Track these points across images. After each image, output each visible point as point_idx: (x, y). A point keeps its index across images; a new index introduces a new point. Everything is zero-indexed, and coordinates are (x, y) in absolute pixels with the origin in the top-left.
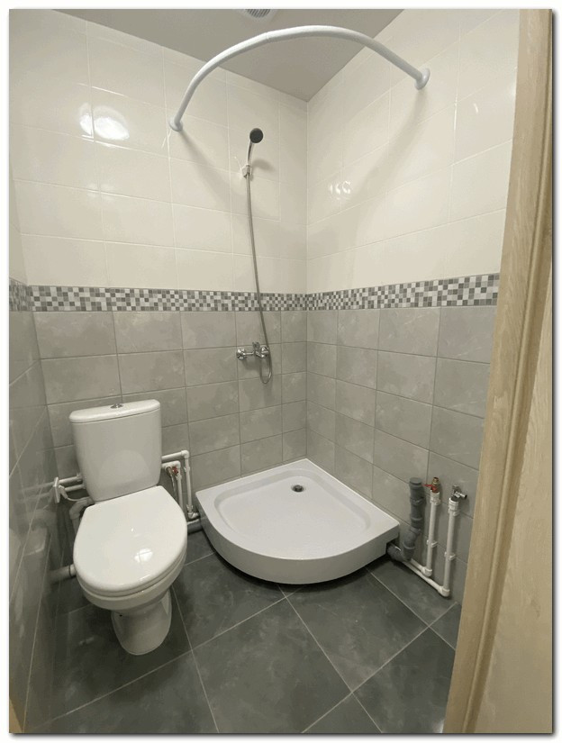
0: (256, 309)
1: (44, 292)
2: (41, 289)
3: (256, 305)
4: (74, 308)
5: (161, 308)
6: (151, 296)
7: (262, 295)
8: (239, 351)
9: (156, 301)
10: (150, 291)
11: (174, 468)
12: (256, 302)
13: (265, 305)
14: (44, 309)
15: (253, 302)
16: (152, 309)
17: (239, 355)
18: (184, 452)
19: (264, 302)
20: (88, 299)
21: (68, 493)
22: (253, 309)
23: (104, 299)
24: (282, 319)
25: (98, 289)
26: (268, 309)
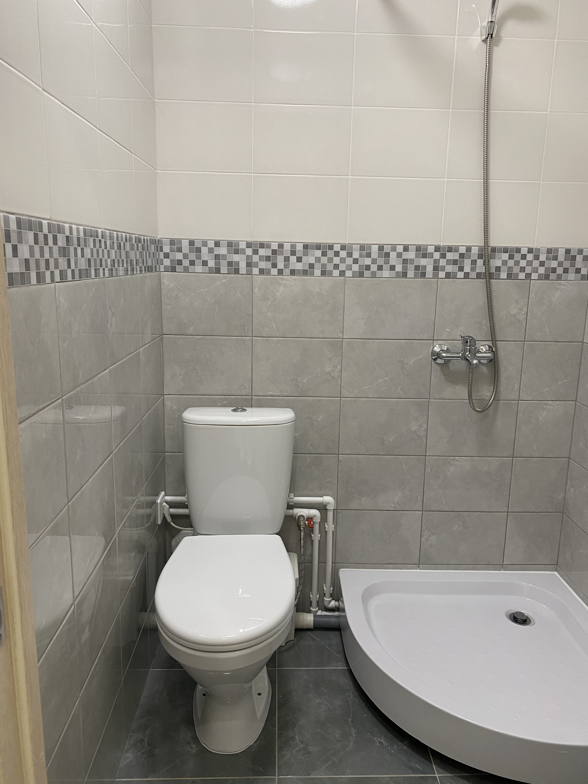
0: (479, 276)
1: (175, 247)
2: (172, 242)
3: (480, 267)
4: (206, 269)
5: (317, 272)
6: (306, 254)
7: (494, 250)
8: (437, 349)
9: (312, 260)
10: (306, 247)
11: (310, 519)
12: (480, 262)
13: (498, 269)
14: (173, 269)
15: (474, 262)
16: (305, 272)
17: (436, 356)
18: (328, 499)
19: (496, 262)
20: (224, 257)
21: (173, 516)
22: (473, 275)
23: (244, 257)
24: (532, 295)
25: (237, 243)
26: (504, 275)
